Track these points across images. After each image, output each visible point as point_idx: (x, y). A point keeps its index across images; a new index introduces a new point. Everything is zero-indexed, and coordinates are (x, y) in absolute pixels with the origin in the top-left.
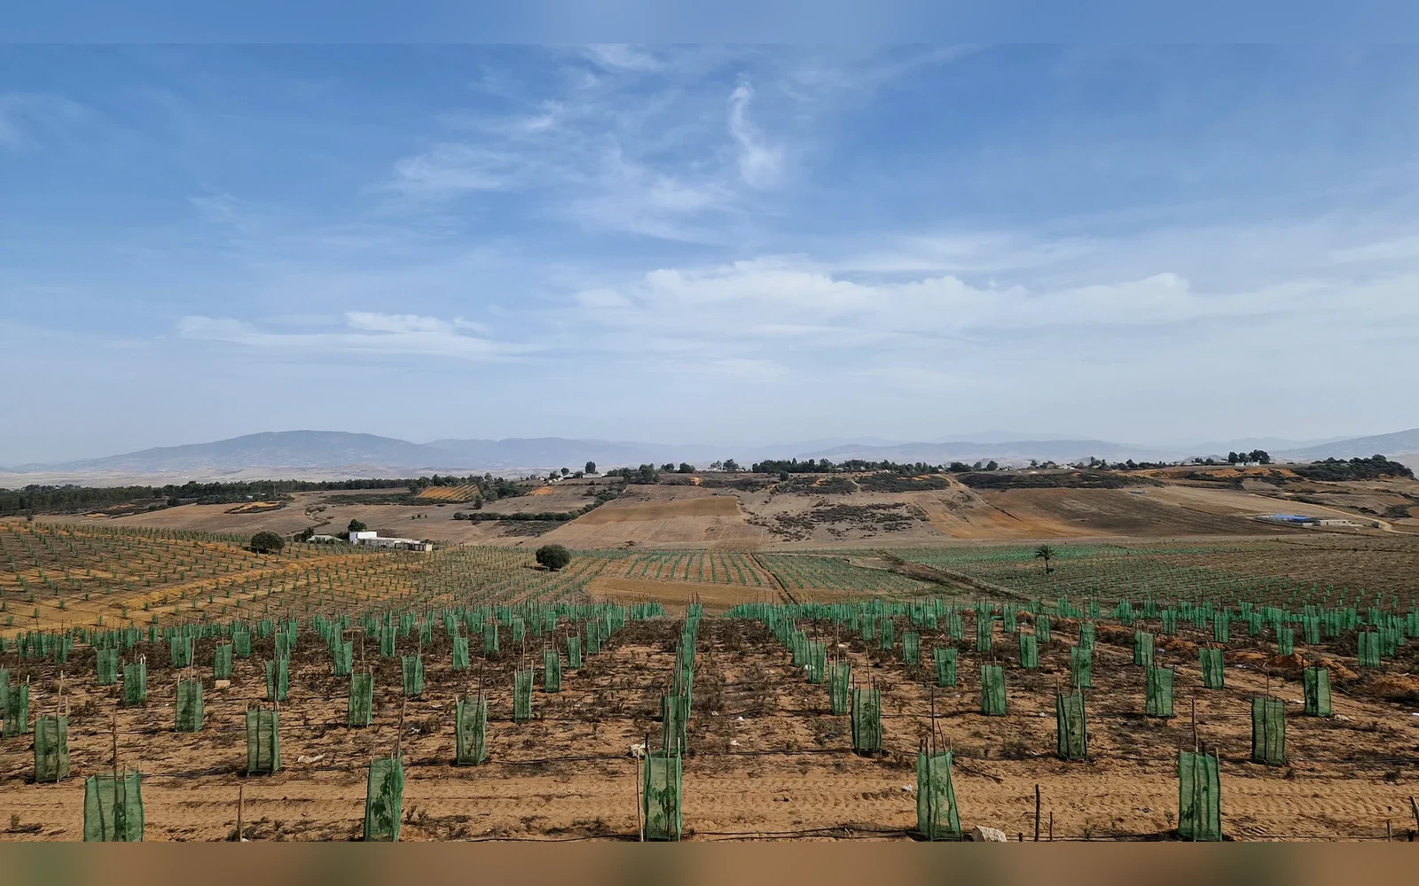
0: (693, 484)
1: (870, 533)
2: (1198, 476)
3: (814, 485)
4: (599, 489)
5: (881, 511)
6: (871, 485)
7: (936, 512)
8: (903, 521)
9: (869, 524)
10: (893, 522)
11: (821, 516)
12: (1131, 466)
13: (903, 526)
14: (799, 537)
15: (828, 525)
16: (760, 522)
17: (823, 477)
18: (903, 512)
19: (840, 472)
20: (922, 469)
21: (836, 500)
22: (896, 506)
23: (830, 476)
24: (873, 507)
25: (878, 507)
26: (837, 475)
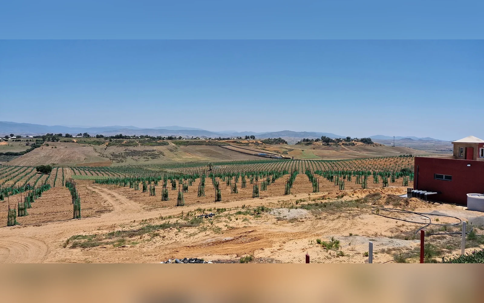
0: (74, 142)
1: (147, 160)
2: (238, 142)
3: (123, 143)
4: (31, 143)
5: (149, 152)
6: (143, 143)
7: (167, 153)
8: (157, 156)
9: (145, 157)
10: (154, 156)
11: (128, 154)
12: (220, 139)
13: (157, 157)
14: (123, 161)
15: (131, 157)
16: (105, 156)
17: (125, 141)
18: (156, 153)
19: (131, 139)
20: (160, 138)
21: (131, 148)
22: (153, 151)
23: (129, 140)
24: (145, 151)
25: (147, 151)
26: (131, 140)
